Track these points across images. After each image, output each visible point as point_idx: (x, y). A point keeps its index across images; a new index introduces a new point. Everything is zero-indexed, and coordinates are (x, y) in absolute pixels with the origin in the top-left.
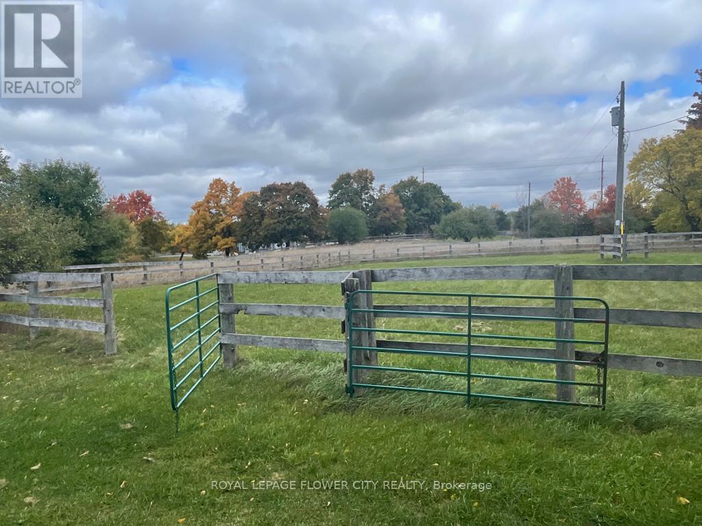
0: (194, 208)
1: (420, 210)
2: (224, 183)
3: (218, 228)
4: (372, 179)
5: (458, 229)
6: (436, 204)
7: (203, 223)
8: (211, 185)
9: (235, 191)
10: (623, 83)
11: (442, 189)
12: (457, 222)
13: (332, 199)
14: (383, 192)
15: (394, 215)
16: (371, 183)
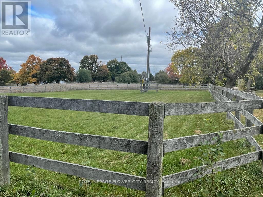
0: (21, 66)
1: (117, 71)
2: (35, 57)
3: (30, 74)
4: (97, 59)
5: (124, 79)
6: (123, 70)
7: (24, 72)
8: (29, 57)
9: (39, 60)
10: (150, 28)
11: (128, 64)
12: (124, 76)
13: (81, 65)
14: (101, 64)
15: (104, 73)
16: (96, 60)
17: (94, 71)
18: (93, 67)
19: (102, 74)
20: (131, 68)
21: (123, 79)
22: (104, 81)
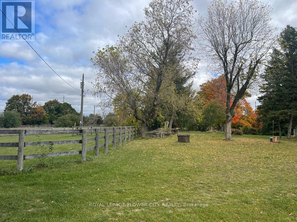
1: (58, 114)
5: (64, 123)
6: (65, 112)
10: (83, 74)
11: (71, 105)
12: (64, 120)
13: (8, 107)
14: (35, 105)
15: (39, 116)
16: (29, 101)
17: (26, 114)
18: (24, 108)
19: (36, 117)
20: (75, 109)
21: (62, 122)
22: (39, 126)
